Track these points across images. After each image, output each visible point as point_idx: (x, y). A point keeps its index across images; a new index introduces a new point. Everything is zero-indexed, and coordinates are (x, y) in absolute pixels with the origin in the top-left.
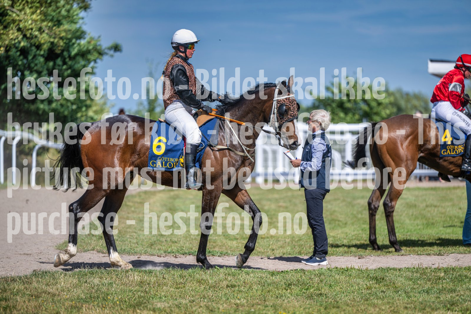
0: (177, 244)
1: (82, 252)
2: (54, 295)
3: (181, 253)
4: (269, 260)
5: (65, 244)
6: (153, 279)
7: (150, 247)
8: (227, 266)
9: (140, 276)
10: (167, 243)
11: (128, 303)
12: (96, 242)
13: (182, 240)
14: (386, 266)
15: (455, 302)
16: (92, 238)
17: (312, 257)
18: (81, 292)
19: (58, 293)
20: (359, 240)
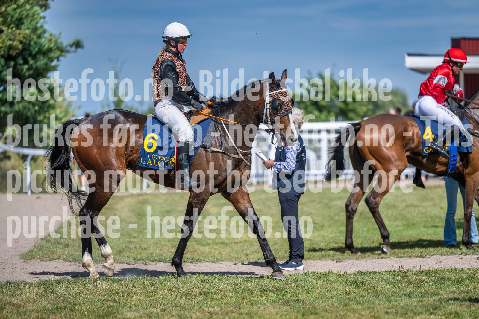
0: (147, 251)
1: (47, 261)
2: (19, 306)
3: (151, 260)
4: (243, 265)
5: (30, 253)
6: (122, 288)
7: (119, 254)
8: (199, 273)
9: (109, 285)
10: (136, 250)
11: (96, 313)
12: (62, 250)
13: (151, 247)
14: (365, 270)
15: (438, 306)
16: (58, 246)
17: (288, 261)
18: (47, 302)
19: (23, 304)
20: (337, 243)
